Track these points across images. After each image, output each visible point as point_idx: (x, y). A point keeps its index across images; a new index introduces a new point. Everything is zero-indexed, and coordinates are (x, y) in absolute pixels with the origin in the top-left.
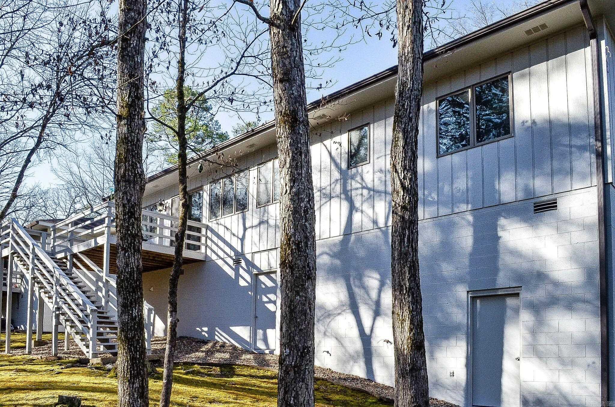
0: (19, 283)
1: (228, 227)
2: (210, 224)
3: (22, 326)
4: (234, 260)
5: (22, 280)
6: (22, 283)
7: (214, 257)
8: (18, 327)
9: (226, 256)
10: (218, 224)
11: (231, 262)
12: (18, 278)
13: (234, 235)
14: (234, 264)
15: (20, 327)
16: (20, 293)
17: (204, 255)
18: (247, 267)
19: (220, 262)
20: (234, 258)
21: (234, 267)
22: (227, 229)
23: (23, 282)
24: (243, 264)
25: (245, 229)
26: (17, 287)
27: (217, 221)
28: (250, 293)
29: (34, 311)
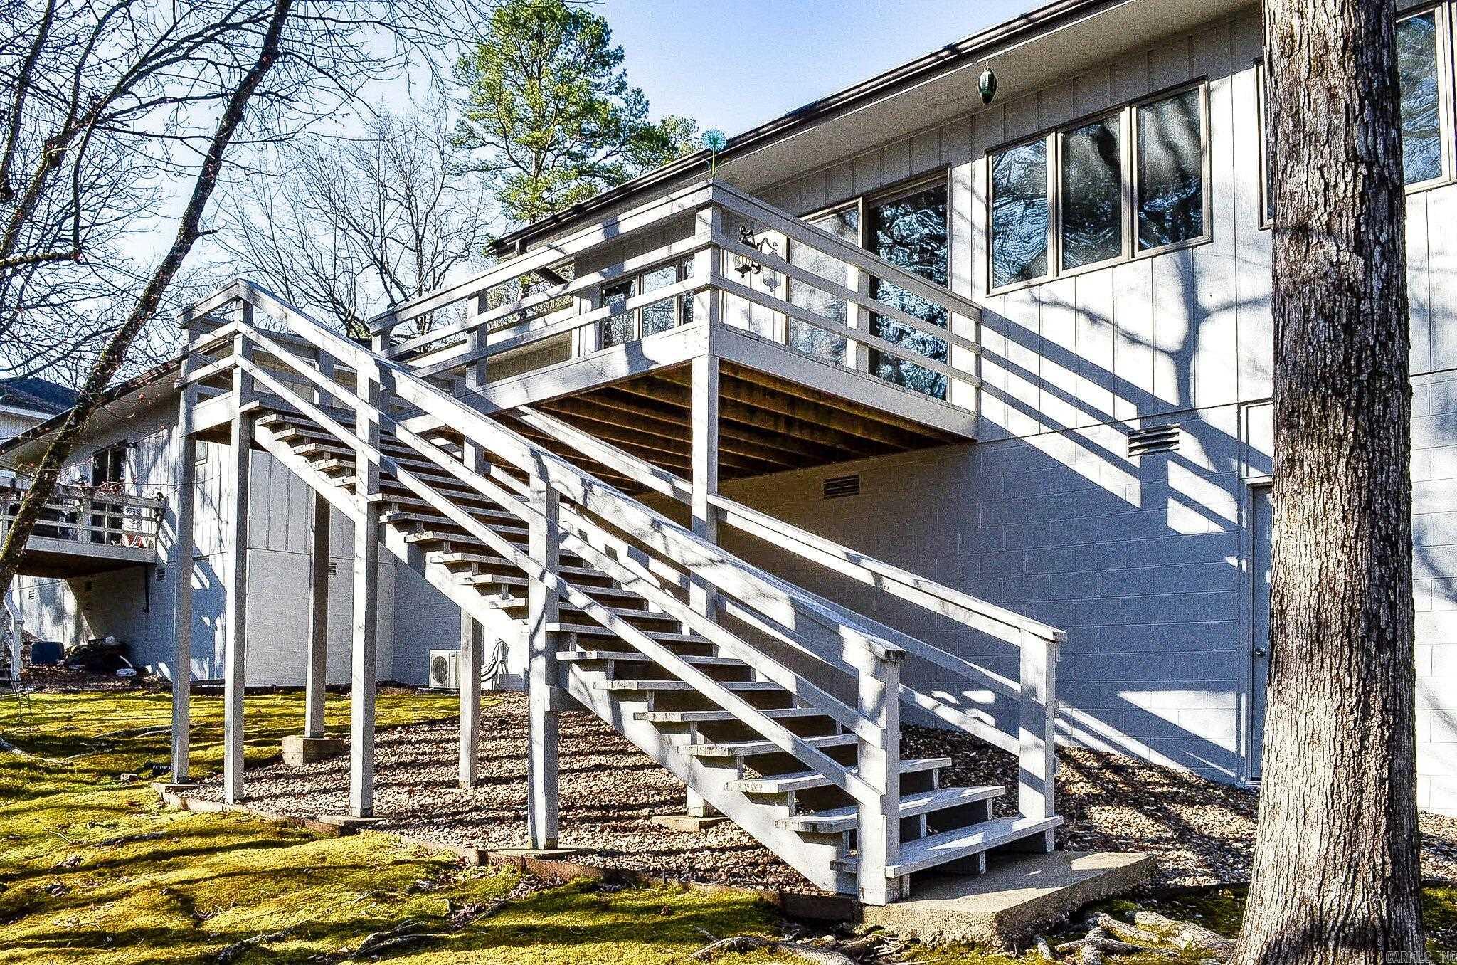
0: (148, 535)
1: (1096, 308)
2: (994, 305)
3: (162, 666)
4: (1131, 433)
5: (159, 525)
6: (161, 535)
7: (1020, 426)
8: (149, 668)
9: (1085, 419)
10: (1038, 301)
11: (1118, 444)
12: (146, 519)
13: (1133, 339)
14: (1132, 449)
15: (156, 668)
16: (154, 565)
17: (971, 418)
18: (1214, 461)
19: (1056, 447)
20: (1136, 425)
21: (1136, 461)
22: (1094, 318)
23: (165, 531)
24: (1187, 445)
25: (1196, 315)
26: (142, 546)
27: (1035, 290)
28: (1233, 561)
29: (207, 620)
